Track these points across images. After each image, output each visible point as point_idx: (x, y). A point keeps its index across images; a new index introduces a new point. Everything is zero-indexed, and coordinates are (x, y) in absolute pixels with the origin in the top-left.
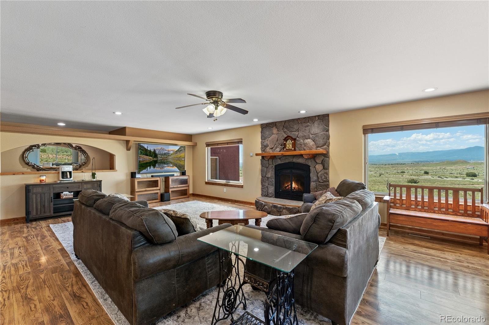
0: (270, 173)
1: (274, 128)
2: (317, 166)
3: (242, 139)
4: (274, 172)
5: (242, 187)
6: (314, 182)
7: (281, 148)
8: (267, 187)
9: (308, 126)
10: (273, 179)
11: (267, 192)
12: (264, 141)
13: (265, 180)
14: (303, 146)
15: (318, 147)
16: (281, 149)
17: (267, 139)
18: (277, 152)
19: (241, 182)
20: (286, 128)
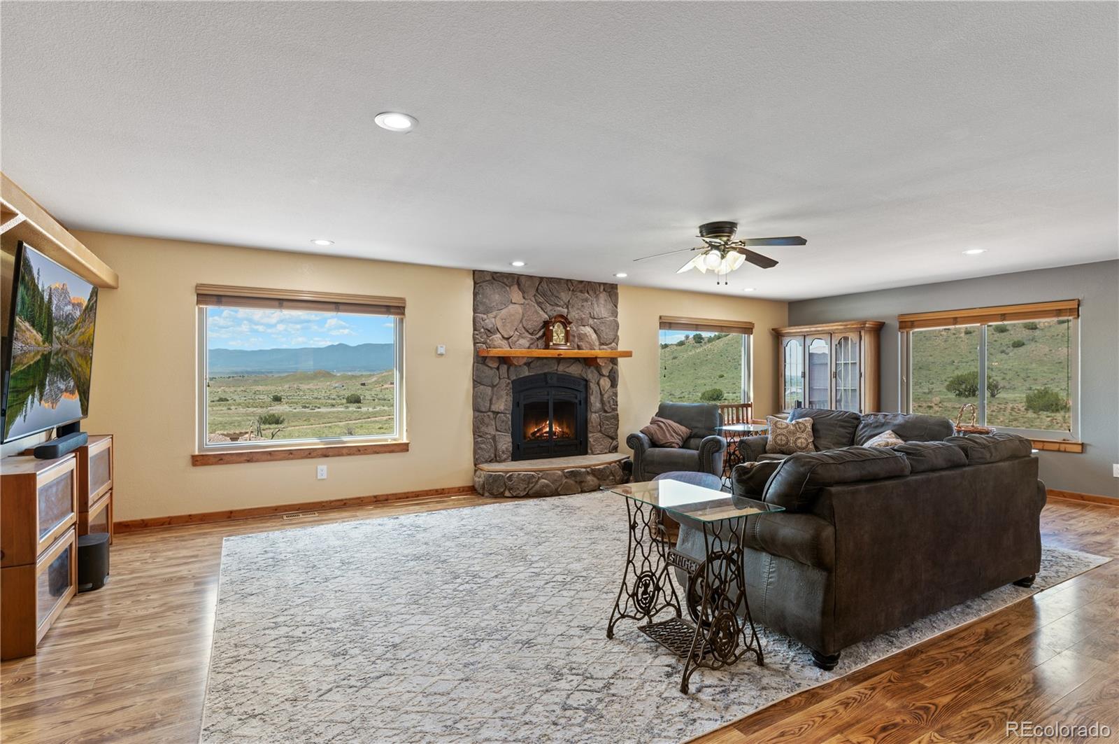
0: (504, 400)
1: (515, 288)
2: (602, 382)
3: (403, 300)
4: (510, 399)
5: (404, 448)
6: (595, 413)
7: (532, 339)
8: (495, 436)
9: (586, 300)
10: (508, 415)
11: (492, 451)
12: (485, 316)
13: (486, 420)
14: (576, 339)
15: (603, 344)
16: (532, 342)
17: (494, 313)
18: (522, 348)
19: (399, 435)
20: (544, 295)
